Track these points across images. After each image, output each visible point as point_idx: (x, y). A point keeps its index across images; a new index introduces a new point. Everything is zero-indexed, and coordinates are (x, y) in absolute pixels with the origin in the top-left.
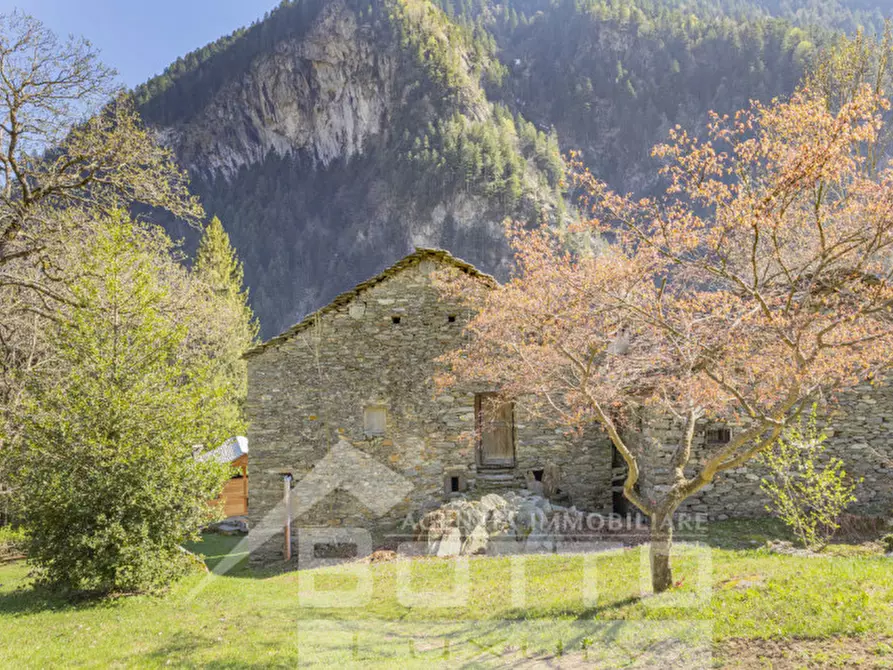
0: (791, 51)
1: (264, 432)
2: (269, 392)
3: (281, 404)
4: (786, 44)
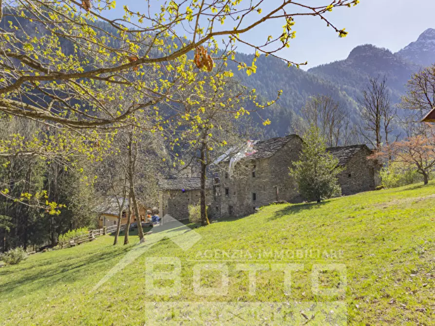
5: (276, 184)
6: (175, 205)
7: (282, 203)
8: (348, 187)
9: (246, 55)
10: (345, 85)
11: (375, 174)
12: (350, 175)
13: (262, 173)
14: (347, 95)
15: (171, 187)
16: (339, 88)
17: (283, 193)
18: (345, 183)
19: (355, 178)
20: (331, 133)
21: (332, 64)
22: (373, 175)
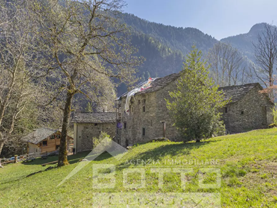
0: (150, 42)
1: (159, 111)
2: (160, 101)
3: (163, 104)
4: (149, 40)
5: (164, 119)
6: (88, 137)
7: (162, 140)
8: (240, 125)
9: (176, 28)
10: (247, 51)
11: (267, 112)
12: (242, 113)
13: (150, 107)
14: (248, 58)
15: (85, 120)
16: (243, 53)
17: (172, 129)
18: (237, 121)
19: (248, 115)
20: (230, 77)
21: (237, 36)
22: (266, 113)
